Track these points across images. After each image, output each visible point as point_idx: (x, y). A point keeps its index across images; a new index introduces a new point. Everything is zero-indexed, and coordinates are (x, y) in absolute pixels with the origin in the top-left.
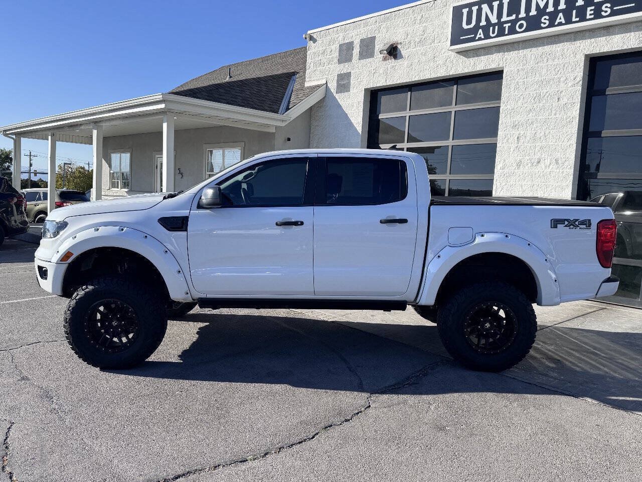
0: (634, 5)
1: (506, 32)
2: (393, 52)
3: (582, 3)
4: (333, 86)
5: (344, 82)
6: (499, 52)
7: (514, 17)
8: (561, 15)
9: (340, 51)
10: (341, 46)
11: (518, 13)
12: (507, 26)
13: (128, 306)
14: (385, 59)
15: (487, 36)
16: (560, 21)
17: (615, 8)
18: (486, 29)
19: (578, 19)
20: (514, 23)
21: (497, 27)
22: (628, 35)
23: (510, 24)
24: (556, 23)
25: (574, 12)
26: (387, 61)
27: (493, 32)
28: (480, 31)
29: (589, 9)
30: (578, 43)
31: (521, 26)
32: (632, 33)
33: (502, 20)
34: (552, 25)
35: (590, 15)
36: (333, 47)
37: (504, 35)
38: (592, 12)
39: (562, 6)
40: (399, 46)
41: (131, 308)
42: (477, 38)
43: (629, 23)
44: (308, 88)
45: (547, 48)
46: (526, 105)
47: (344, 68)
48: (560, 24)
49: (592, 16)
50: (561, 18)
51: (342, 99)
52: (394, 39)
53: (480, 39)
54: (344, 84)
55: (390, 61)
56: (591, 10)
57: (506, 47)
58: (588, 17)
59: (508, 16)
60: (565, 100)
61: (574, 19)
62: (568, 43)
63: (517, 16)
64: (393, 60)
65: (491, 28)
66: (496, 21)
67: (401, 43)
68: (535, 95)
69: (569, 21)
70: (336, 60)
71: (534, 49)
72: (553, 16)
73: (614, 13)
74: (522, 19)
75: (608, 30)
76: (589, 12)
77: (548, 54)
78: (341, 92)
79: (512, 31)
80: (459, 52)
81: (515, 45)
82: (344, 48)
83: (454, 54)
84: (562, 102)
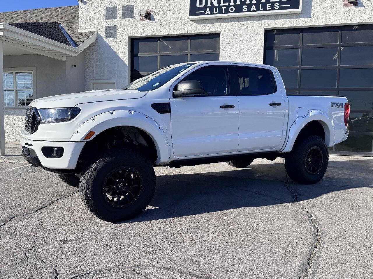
0: (290, 5)
1: (224, 12)
2: (148, 16)
3: (265, 1)
4: (103, 34)
5: (111, 32)
6: (218, 23)
7: (227, 4)
8: (253, 6)
9: (107, 12)
10: (107, 8)
11: (230, 2)
12: (224, 8)
13: (136, 170)
14: (142, 20)
15: (212, 13)
16: (253, 9)
17: (281, 6)
18: (211, 9)
19: (263, 9)
20: (228, 7)
21: (218, 8)
22: (285, 20)
23: (225, 8)
24: (251, 10)
25: (261, 5)
26: (144, 21)
27: (216, 11)
28: (208, 9)
29: (268, 5)
30: (260, 22)
31: (232, 9)
32: (287, 19)
33: (221, 5)
34: (249, 10)
35: (269, 8)
36: (101, 8)
37: (222, 13)
38: (270, 6)
39: (254, 1)
40: (152, 13)
41: (138, 171)
42: (206, 13)
43: (285, 14)
44: (81, 33)
45: (245, 23)
46: (234, 53)
47: (111, 22)
48: (253, 11)
49: (270, 9)
50: (253, 8)
51: (110, 42)
52: (149, 9)
53: (208, 14)
54: (112, 33)
55: (146, 21)
56: (269, 5)
57: (221, 20)
58: (268, 9)
59: (224, 3)
60: (256, 51)
61: (261, 9)
62: (256, 21)
63: (229, 4)
64: (148, 21)
65: (214, 9)
66: (217, 5)
67: (153, 11)
68: (239, 48)
69: (258, 10)
70: (104, 17)
71: (237, 23)
72: (249, 6)
73: (280, 8)
74: (232, 6)
75: (276, 16)
76: (268, 7)
77: (245, 26)
78: (109, 37)
79: (227, 12)
80: (193, 21)
81: (226, 19)
82: (110, 10)
83: (189, 21)
84: (253, 52)
